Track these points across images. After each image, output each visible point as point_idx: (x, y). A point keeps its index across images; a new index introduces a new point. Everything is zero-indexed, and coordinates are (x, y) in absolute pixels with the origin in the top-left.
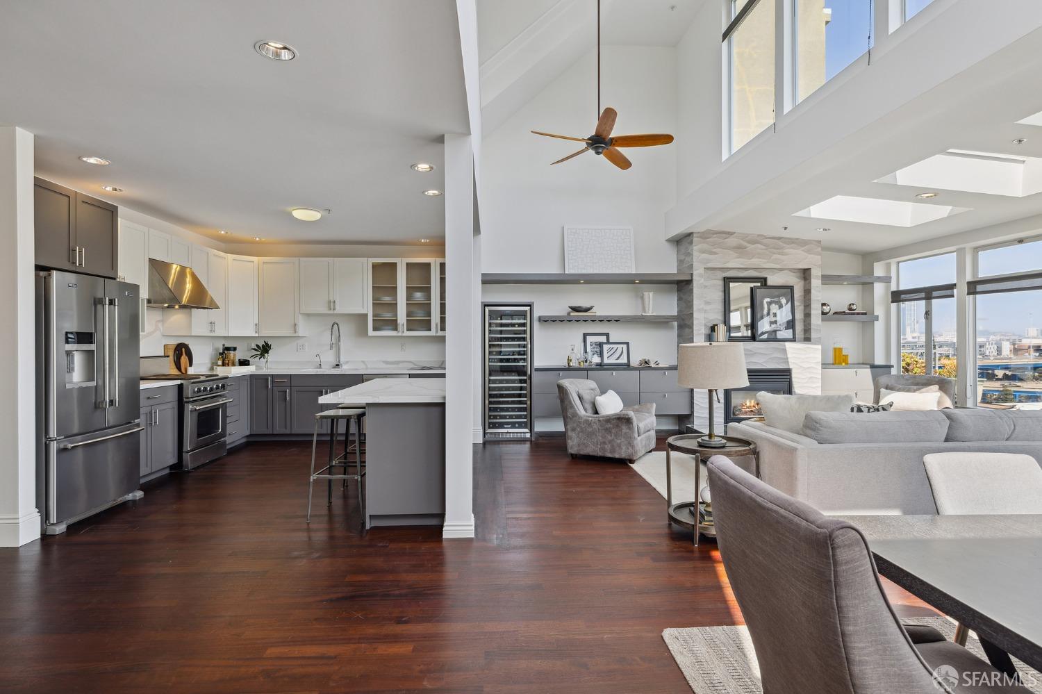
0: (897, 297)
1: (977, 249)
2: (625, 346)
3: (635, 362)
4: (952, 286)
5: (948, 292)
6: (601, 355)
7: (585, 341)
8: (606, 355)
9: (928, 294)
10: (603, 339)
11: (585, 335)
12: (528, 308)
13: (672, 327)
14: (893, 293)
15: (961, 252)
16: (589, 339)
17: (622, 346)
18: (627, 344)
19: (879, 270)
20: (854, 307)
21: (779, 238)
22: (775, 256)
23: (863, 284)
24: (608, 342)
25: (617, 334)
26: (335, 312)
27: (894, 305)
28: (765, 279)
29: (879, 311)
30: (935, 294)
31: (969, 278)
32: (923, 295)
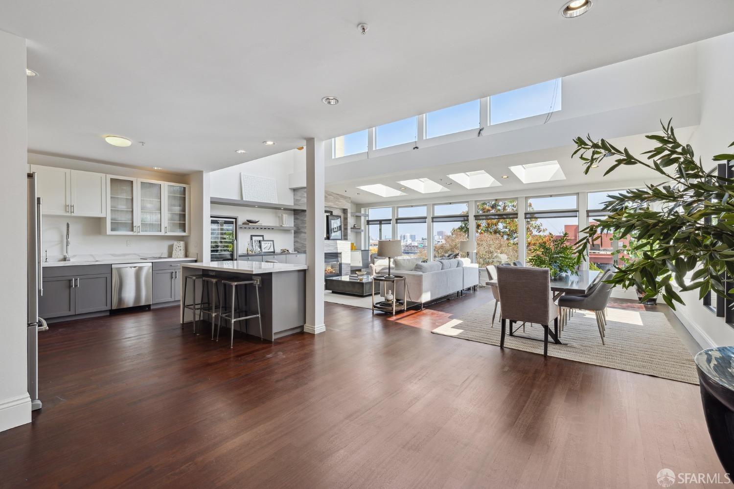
0: (368, 222)
1: (398, 207)
2: (272, 242)
3: (278, 250)
4: (390, 220)
5: (389, 222)
6: (260, 247)
7: (251, 239)
8: (263, 247)
9: (380, 222)
10: (261, 238)
11: (252, 236)
12: (234, 220)
13: (292, 233)
14: (367, 221)
15: (393, 208)
16: (254, 238)
17: (270, 242)
18: (273, 241)
19: (363, 212)
20: (356, 226)
21: (338, 194)
22: (337, 202)
23: (357, 216)
24: (263, 240)
25: (268, 236)
26: (73, 214)
27: (367, 226)
28: (332, 212)
29: (363, 228)
30: (383, 222)
31: (396, 218)
32: (378, 222)
